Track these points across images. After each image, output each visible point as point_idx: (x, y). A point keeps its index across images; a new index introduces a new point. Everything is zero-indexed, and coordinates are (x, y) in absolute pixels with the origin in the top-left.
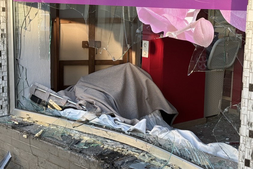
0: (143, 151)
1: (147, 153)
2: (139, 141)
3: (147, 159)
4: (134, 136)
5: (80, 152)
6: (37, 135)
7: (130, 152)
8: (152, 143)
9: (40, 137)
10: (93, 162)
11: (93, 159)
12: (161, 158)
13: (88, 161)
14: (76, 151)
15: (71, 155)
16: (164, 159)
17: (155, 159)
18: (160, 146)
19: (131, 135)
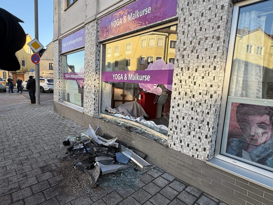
0: (139, 126)
1: (140, 127)
2: (138, 124)
3: (140, 129)
4: (136, 122)
5: (120, 126)
6: (107, 121)
7: (135, 127)
8: (142, 124)
9: (108, 122)
10: (124, 129)
11: (124, 128)
12: (144, 128)
13: (122, 129)
14: (119, 126)
15: (117, 127)
16: (146, 129)
17: (143, 129)
18: (144, 125)
19: (135, 122)
